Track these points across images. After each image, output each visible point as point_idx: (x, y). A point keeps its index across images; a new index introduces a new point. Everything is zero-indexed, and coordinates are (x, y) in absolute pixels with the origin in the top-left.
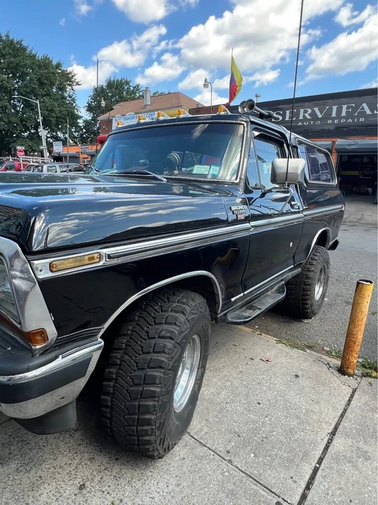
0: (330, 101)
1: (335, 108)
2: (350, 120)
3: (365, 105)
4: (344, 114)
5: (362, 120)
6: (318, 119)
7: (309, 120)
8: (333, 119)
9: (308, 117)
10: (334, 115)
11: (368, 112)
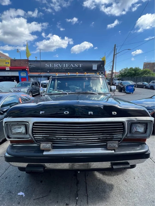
0: (63, 62)
1: (64, 64)
2: (69, 68)
3: (72, 64)
4: (67, 66)
5: (72, 68)
6: (60, 67)
7: (57, 67)
8: (64, 68)
9: (57, 66)
10: (64, 66)
11: (73, 67)
